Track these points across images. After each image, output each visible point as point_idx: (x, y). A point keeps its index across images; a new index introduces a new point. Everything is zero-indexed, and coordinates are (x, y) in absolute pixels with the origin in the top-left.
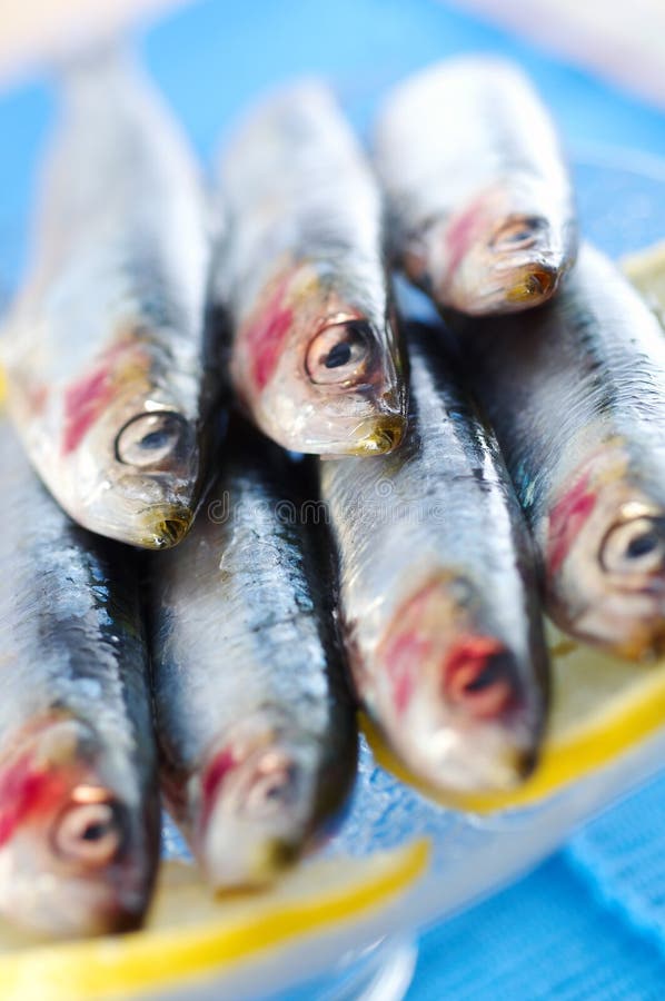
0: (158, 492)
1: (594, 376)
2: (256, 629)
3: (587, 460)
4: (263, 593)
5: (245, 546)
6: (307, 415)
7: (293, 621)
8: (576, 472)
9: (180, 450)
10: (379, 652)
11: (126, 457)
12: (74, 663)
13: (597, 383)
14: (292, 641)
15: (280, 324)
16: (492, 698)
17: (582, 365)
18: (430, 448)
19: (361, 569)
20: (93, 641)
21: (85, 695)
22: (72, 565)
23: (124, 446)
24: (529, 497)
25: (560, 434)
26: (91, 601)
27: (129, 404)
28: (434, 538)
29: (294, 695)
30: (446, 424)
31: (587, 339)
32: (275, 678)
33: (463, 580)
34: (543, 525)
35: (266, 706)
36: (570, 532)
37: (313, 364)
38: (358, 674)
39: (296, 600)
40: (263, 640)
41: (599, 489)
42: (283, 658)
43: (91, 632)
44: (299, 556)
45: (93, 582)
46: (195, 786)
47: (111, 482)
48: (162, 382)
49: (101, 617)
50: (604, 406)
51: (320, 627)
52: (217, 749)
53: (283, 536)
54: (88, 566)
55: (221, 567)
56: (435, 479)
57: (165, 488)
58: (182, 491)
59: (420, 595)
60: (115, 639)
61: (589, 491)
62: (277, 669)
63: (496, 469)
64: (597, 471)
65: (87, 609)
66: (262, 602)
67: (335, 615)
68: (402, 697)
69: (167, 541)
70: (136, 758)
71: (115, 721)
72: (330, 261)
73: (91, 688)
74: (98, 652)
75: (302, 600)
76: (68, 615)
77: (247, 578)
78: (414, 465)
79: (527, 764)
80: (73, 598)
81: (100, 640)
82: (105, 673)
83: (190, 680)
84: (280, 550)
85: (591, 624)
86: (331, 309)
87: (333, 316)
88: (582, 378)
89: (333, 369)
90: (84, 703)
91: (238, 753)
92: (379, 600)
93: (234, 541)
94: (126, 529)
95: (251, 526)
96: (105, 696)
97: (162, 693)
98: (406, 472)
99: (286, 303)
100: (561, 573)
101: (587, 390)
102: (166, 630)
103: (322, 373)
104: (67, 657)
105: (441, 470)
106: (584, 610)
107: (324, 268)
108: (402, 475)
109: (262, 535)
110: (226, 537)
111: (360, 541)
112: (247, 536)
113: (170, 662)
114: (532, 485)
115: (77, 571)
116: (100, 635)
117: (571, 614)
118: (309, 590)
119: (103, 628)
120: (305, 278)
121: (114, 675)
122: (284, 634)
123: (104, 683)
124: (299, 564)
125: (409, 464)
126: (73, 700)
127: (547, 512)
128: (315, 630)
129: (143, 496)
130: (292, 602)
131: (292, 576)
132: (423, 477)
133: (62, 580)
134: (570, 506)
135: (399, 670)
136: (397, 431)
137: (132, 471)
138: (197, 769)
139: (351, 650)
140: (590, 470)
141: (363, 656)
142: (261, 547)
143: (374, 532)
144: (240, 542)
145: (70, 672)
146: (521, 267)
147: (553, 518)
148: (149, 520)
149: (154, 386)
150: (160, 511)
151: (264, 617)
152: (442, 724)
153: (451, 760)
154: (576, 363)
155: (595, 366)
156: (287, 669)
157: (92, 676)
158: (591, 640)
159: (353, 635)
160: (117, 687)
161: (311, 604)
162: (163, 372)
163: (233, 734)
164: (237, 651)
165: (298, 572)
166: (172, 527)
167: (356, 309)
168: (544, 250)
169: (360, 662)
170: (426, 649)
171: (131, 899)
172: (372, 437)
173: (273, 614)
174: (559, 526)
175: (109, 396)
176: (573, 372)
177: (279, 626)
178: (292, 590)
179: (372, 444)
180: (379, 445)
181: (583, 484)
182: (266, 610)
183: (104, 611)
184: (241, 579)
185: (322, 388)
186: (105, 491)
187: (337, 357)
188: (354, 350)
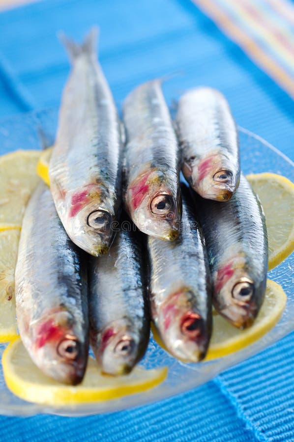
0: (100, 239)
1: (238, 227)
2: (124, 290)
3: (233, 258)
4: (128, 278)
5: (123, 260)
6: (149, 222)
7: (136, 289)
8: (228, 260)
9: (108, 225)
10: (161, 307)
11: (90, 224)
12: (68, 291)
13: (239, 229)
14: (135, 297)
15: (144, 189)
16: (195, 333)
17: (235, 221)
18: (185, 242)
19: (159, 278)
20: (74, 284)
21: (71, 303)
22: (69, 255)
23: (90, 220)
24: (212, 262)
25: (225, 244)
26: (73, 270)
27: (93, 206)
28: (183, 275)
29: (134, 316)
30: (191, 234)
31: (237, 212)
32: (129, 308)
33: (190, 292)
34: (216, 274)
35: (125, 317)
36: (224, 280)
37: (153, 207)
38: (153, 312)
39: (137, 282)
40: (126, 295)
41: (235, 269)
42: (132, 302)
43: (74, 281)
44: (139, 266)
45: (75, 263)
46: (100, 337)
47: (85, 231)
48: (104, 201)
49: (77, 277)
50: (240, 239)
51: (143, 292)
52: (108, 327)
53: (135, 259)
54: (74, 257)
55: (115, 265)
56: (185, 253)
57: (102, 238)
58: (107, 240)
59: (176, 294)
60: (81, 284)
61: (232, 269)
62: (129, 305)
63: (204, 252)
64: (235, 262)
65: (73, 273)
66: (127, 281)
67: (148, 288)
68: (167, 325)
69: (100, 256)
70: (84, 327)
71: (79, 314)
72: (163, 171)
73: (73, 301)
74: (76, 289)
75: (140, 283)
76: (67, 274)
77: (122, 272)
78: (179, 247)
79: (202, 356)
80: (69, 268)
81: (76, 284)
82: (77, 296)
83: (101, 302)
84: (134, 264)
85: (226, 312)
86: (161, 189)
87: (161, 192)
88: (234, 226)
89: (160, 210)
90: (71, 306)
91: (115, 331)
92: (164, 290)
93: (119, 258)
94: (88, 248)
95: (125, 253)
96: (77, 305)
97: (92, 303)
98: (177, 249)
99: (147, 183)
100: (219, 293)
101: (235, 231)
102: (95, 282)
103: (155, 210)
104: (66, 289)
105: (187, 251)
106: (225, 307)
107: (161, 174)
108: (175, 249)
109: (128, 257)
110: (117, 255)
111: (159, 267)
112: (124, 256)
113: (95, 293)
114: (214, 258)
115: (70, 258)
116: (76, 283)
117: (220, 307)
118: (141, 279)
119: (78, 280)
120: (154, 175)
121: (79, 297)
122: (133, 293)
123: (77, 300)
124: (139, 269)
125: (178, 246)
126: (67, 304)
127: (217, 270)
128: (142, 293)
129: (95, 239)
130: (136, 283)
131: (137, 274)
132: (182, 252)
133: (66, 261)
134: (225, 272)
135: (167, 316)
136: (176, 235)
137: (92, 229)
138: (101, 332)
139: (152, 303)
140: (233, 262)
141: (156, 306)
142: (128, 262)
143: (164, 265)
144: (122, 258)
145: (67, 294)
146: (222, 190)
147: (219, 274)
148: (96, 247)
149: (102, 201)
150: (99, 246)
151: (128, 286)
152: (178, 338)
153: (179, 349)
154: (233, 220)
155: (239, 223)
156: (132, 306)
157: (73, 297)
158: (225, 317)
159: (153, 298)
160: (80, 302)
161: (141, 284)
162: (105, 197)
163: (114, 324)
164: (118, 296)
165: (138, 272)
166: (102, 252)
167: (169, 191)
168: (230, 185)
169: (155, 308)
170: (177, 312)
171: (79, 373)
172: (168, 236)
173: (130, 286)
174: (221, 277)
175: (87, 201)
176: (231, 223)
177: (131, 291)
178: (136, 279)
179: (168, 238)
180: (170, 239)
181: (230, 266)
182: (128, 284)
183: (77, 274)
184: (121, 272)
185: (155, 216)
186: (82, 233)
187: (161, 206)
188: (166, 205)
